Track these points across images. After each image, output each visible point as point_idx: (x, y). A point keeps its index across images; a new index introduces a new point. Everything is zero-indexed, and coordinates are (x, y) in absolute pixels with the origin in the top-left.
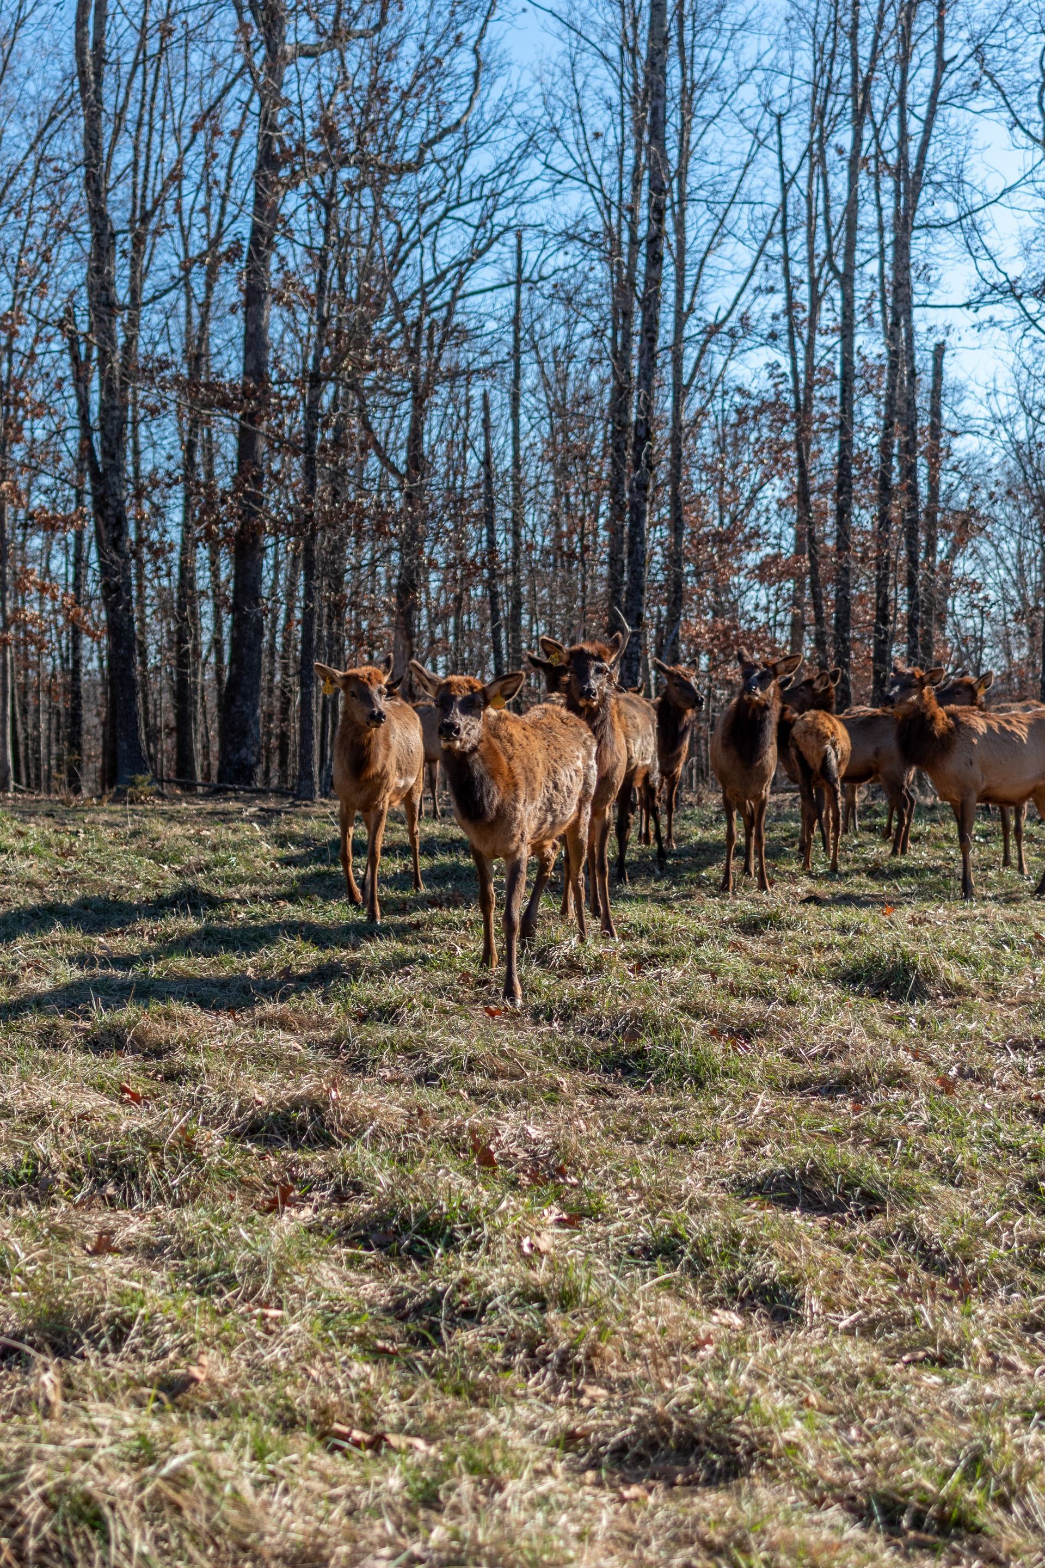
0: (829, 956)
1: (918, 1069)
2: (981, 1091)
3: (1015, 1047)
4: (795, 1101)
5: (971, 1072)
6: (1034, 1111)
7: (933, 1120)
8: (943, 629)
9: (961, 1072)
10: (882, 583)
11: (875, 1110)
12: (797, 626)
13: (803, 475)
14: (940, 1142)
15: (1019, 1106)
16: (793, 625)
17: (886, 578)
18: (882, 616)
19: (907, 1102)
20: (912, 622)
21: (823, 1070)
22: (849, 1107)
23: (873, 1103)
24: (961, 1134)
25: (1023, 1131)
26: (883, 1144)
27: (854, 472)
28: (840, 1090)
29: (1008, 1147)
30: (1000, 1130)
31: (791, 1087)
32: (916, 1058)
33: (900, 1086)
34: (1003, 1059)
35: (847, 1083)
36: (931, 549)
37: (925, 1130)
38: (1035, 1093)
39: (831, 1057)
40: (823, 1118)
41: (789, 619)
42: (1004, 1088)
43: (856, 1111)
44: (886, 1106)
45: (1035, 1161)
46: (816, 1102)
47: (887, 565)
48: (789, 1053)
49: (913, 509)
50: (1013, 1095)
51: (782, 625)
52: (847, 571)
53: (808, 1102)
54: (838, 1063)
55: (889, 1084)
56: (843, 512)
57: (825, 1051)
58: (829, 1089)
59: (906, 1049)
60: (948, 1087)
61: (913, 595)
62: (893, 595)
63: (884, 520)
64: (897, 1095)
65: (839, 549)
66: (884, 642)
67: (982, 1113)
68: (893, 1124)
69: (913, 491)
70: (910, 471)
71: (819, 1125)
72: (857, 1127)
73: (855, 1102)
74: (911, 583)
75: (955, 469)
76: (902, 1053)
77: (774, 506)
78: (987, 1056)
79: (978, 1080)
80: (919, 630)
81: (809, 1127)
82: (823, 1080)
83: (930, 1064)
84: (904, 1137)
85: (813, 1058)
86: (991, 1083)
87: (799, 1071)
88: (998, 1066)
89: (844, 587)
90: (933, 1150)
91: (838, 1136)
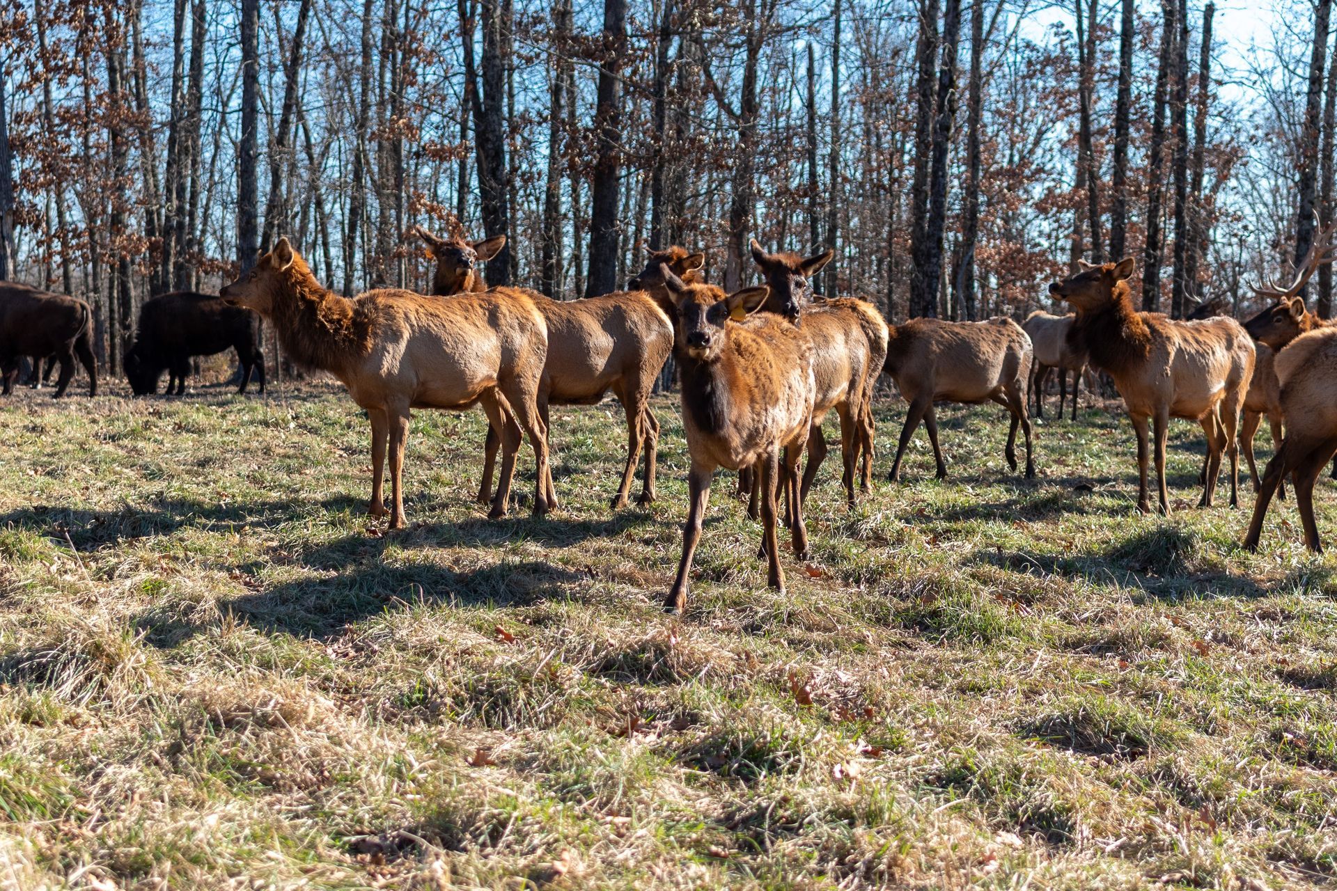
0: (1101, 535)
1: (1175, 632)
2: (1233, 654)
3: (1262, 617)
4: (1069, 658)
5: (1225, 636)
6: (1279, 673)
7: (1191, 677)
8: (1205, 255)
9: (1215, 638)
10: (1152, 215)
11: (1140, 668)
12: (1077, 250)
13: (1085, 121)
14: (1195, 696)
15: (1267, 668)
16: (1072, 250)
17: (1156, 209)
18: (1153, 241)
19: (1167, 661)
20: (1178, 248)
21: (1093, 632)
22: (1116, 663)
23: (1138, 661)
24: (1214, 690)
25: (1270, 689)
26: (1146, 697)
27: (1132, 117)
28: (1108, 649)
29: (1257, 702)
30: (1249, 687)
31: (1066, 645)
32: (1175, 624)
33: (1162, 647)
34: (1253, 627)
35: (1115, 643)
36: (1197, 184)
37: (1183, 686)
38: (1280, 657)
39: (1101, 621)
40: (1093, 673)
41: (1068, 246)
42: (1253, 653)
43: (1123, 668)
44: (1150, 664)
45: (1280, 715)
46: (1089, 658)
47: (1158, 198)
48: (1064, 617)
49: (1182, 150)
50: (1261, 658)
51: (1063, 249)
52: (1122, 203)
53: (1081, 659)
54: (1108, 627)
55: (1151, 646)
56: (1120, 153)
57: (1096, 616)
58: (1100, 649)
59: (1167, 616)
60: (1203, 650)
61: (1180, 226)
62: (1162, 225)
63: (1155, 158)
64: (1159, 655)
65: (1115, 184)
66: (1153, 265)
67: (1234, 673)
68: (1155, 680)
69: (1182, 133)
70: (1180, 117)
71: (1090, 679)
72: (1123, 682)
73: (1122, 660)
74: (1178, 213)
75: (1220, 114)
76: (1163, 619)
77: (1057, 146)
78: (1238, 625)
79: (1231, 644)
80: (1184, 255)
81: (1082, 680)
82: (1094, 641)
83: (1187, 629)
84: (1164, 691)
85: (1086, 621)
86: (1242, 647)
87: (1073, 632)
88: (1249, 633)
89: (1119, 215)
90: (1190, 703)
91: (1107, 689)
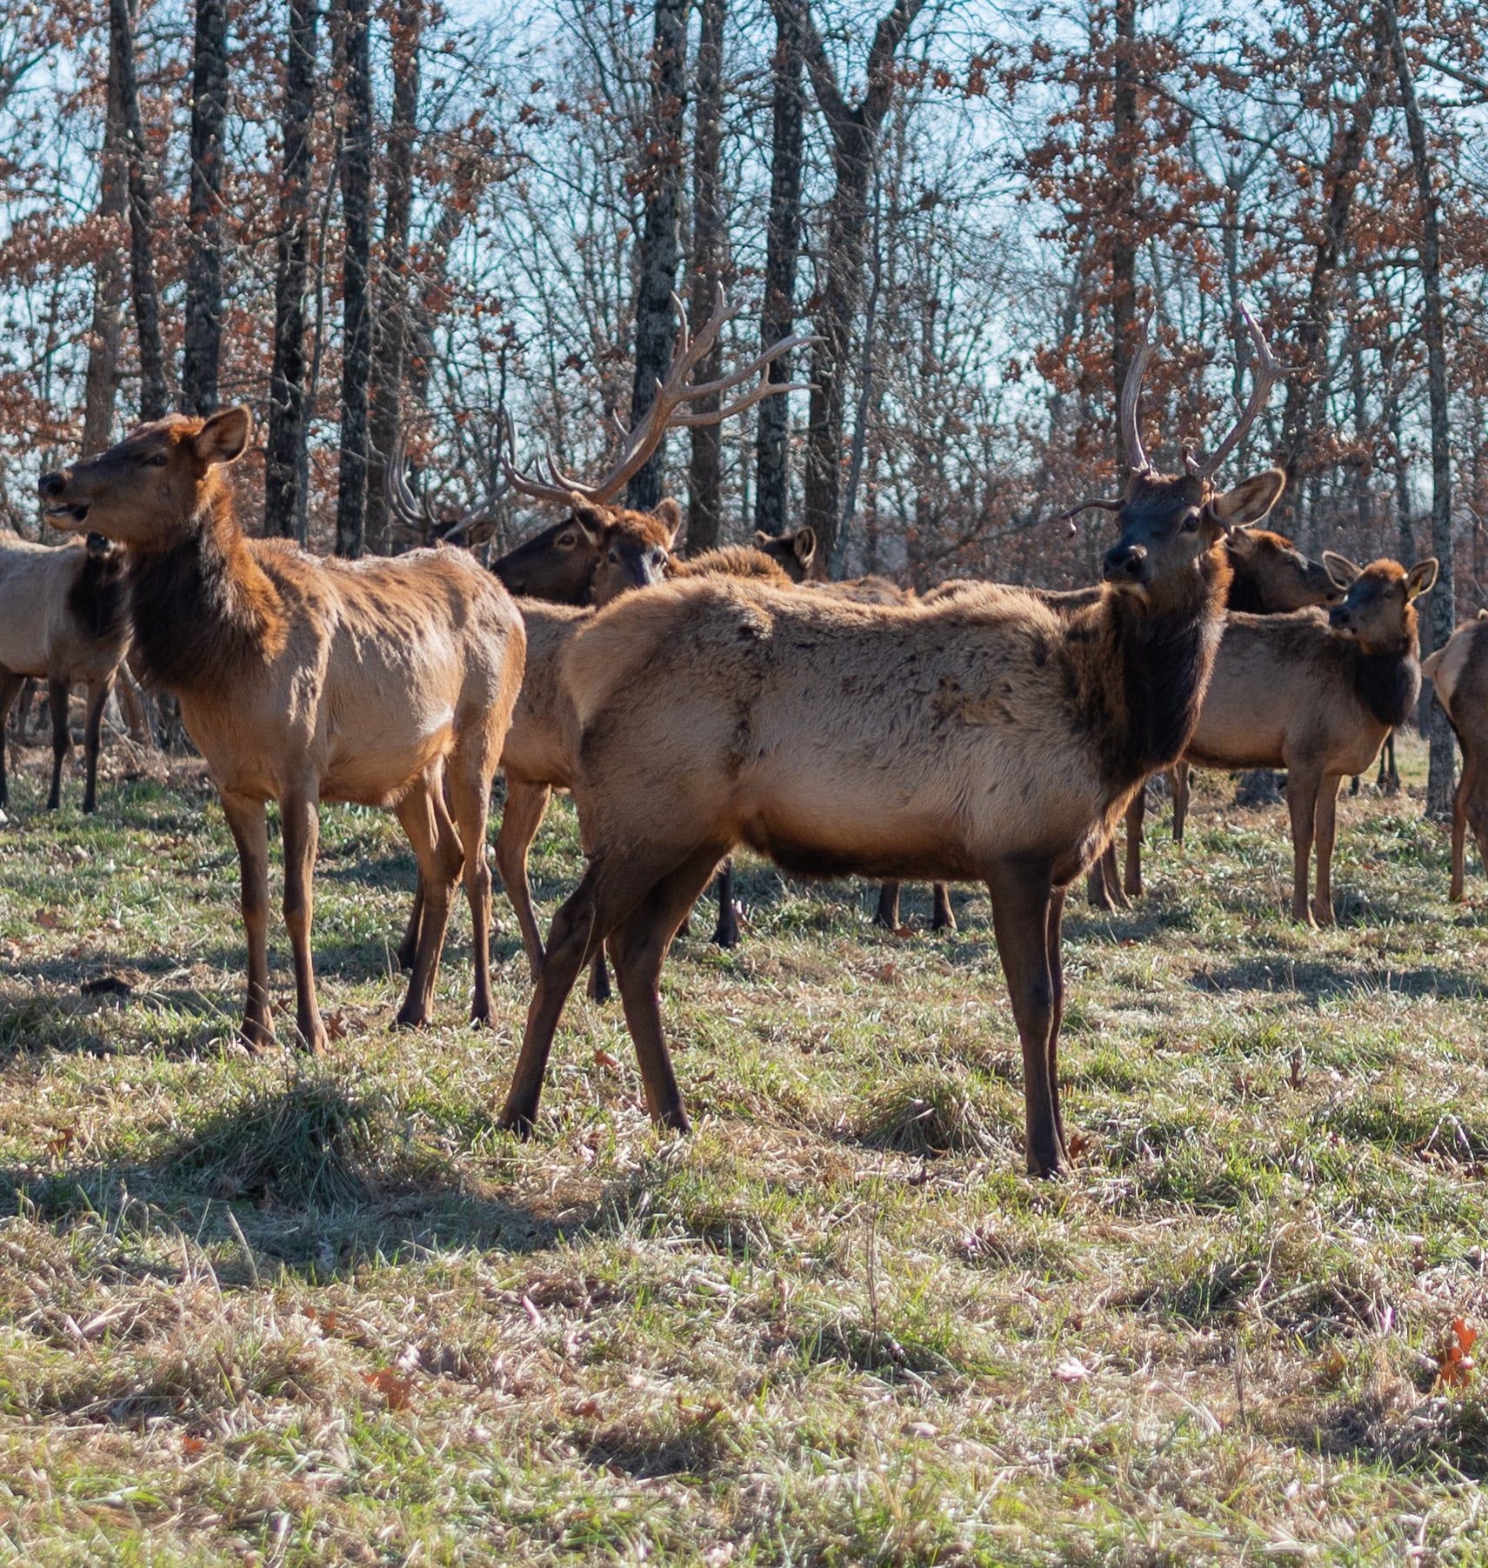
0: (146, 1110)
1: (325, 1352)
2: (468, 1399)
3: (542, 1301)
4: (56, 1433)
5: (449, 1356)
6: (581, 1441)
7: (361, 1467)
8: (421, 393)
9: (426, 1360)
10: (288, 288)
11: (234, 1450)
12: (101, 377)
13: (122, 47)
14: (370, 1516)
15: (550, 1429)
16: (91, 373)
17: (297, 276)
18: (289, 360)
19: (305, 1430)
20: (353, 374)
21: (118, 1364)
22: (176, 1444)
23: (230, 1433)
24: (420, 1496)
25: (555, 1484)
26: (249, 1526)
27: (232, 44)
28: (155, 1408)
29: (520, 1519)
30: (504, 1483)
31: (47, 1404)
32: (328, 1331)
33: (290, 1395)
34: (519, 1327)
35: (171, 1392)
36: (398, 219)
37: (342, 1490)
38: (583, 1399)
39: (139, 1334)
40: (114, 1473)
41: (80, 365)
42: (517, 1392)
43: (191, 1453)
44: (259, 1440)
45: (577, 1548)
46: (100, 1435)
47: (299, 250)
48: (41, 1329)
49: (358, 129)
50: (537, 1405)
51: (65, 372)
52: (212, 259)
53: (82, 1438)
54: (157, 1348)
55: (265, 1390)
56: (204, 131)
57: (126, 1321)
58: (133, 1407)
59: (308, 1312)
60: (396, 1394)
61: (353, 319)
62: (311, 316)
63: (295, 150)
64: (284, 1414)
65: (194, 211)
66: (291, 416)
67: (470, 1447)
68: (272, 1481)
69: (359, 91)
70: (353, 48)
71: (105, 1488)
72: (189, 1491)
73: (190, 1434)
74: (351, 289)
76: (297, 1320)
77: (50, 110)
78: (483, 1322)
79: (463, 1374)
80: (367, 392)
81: (83, 1494)
82: (120, 1386)
83: (360, 1342)
84: (293, 1508)
85: (97, 1335)
86: (492, 1380)
87: (67, 1367)
88: (509, 1343)
89: (205, 293)
90: (357, 1535)
91: (147, 1512)
